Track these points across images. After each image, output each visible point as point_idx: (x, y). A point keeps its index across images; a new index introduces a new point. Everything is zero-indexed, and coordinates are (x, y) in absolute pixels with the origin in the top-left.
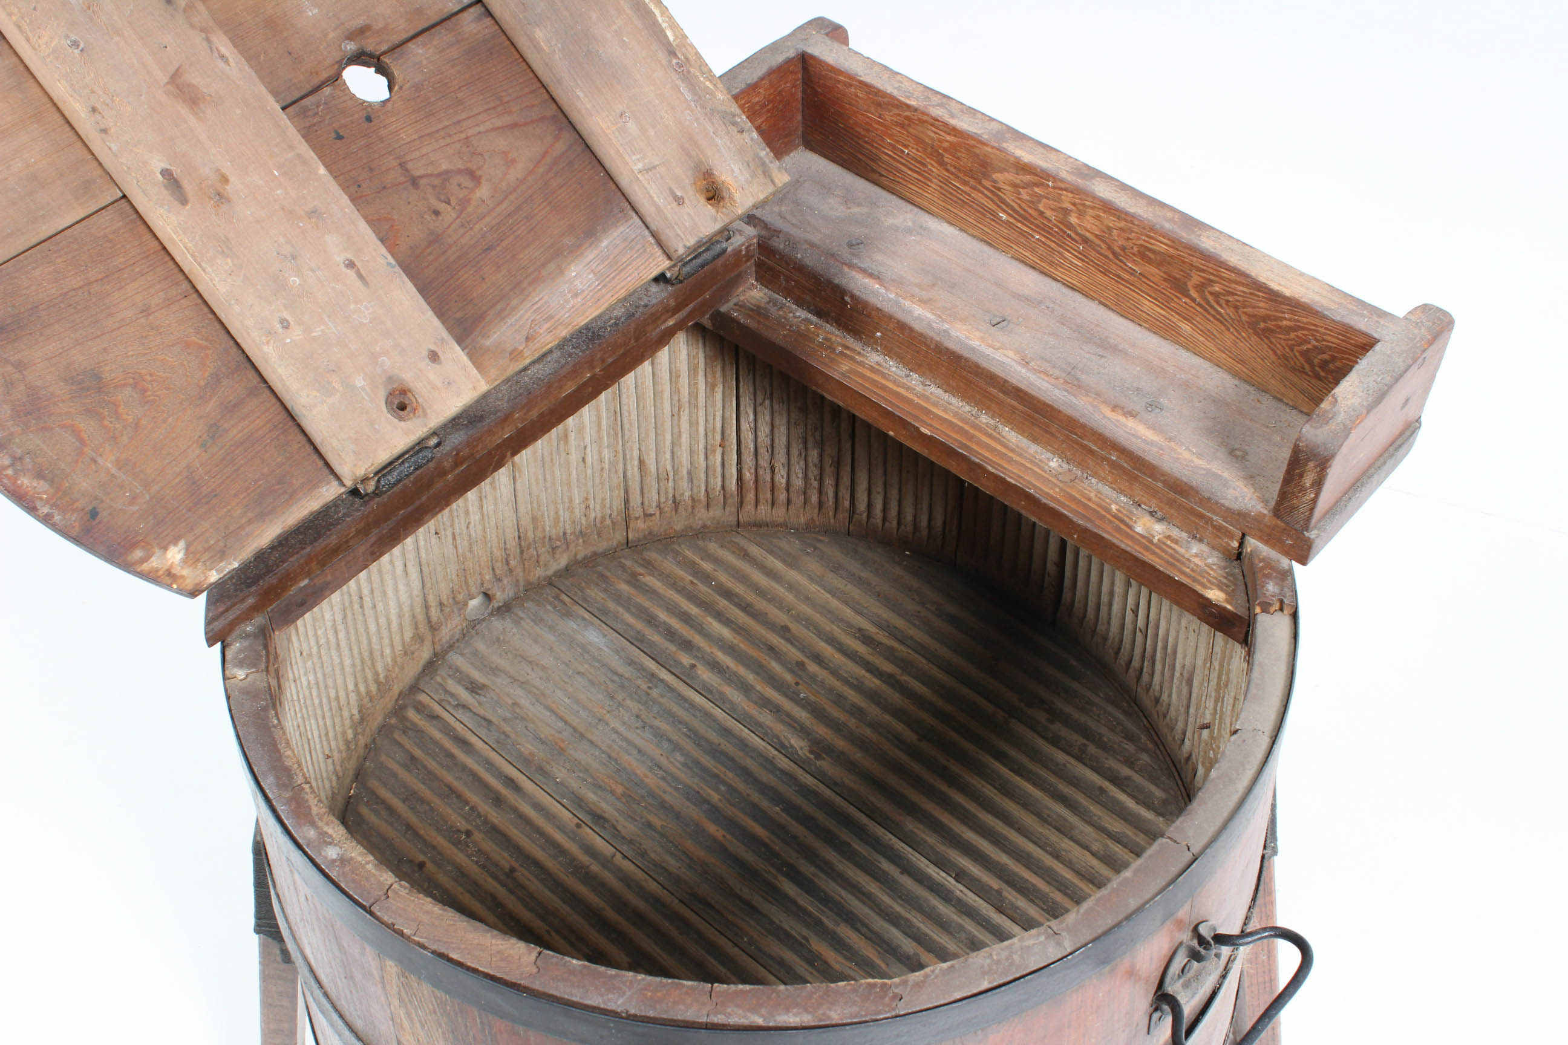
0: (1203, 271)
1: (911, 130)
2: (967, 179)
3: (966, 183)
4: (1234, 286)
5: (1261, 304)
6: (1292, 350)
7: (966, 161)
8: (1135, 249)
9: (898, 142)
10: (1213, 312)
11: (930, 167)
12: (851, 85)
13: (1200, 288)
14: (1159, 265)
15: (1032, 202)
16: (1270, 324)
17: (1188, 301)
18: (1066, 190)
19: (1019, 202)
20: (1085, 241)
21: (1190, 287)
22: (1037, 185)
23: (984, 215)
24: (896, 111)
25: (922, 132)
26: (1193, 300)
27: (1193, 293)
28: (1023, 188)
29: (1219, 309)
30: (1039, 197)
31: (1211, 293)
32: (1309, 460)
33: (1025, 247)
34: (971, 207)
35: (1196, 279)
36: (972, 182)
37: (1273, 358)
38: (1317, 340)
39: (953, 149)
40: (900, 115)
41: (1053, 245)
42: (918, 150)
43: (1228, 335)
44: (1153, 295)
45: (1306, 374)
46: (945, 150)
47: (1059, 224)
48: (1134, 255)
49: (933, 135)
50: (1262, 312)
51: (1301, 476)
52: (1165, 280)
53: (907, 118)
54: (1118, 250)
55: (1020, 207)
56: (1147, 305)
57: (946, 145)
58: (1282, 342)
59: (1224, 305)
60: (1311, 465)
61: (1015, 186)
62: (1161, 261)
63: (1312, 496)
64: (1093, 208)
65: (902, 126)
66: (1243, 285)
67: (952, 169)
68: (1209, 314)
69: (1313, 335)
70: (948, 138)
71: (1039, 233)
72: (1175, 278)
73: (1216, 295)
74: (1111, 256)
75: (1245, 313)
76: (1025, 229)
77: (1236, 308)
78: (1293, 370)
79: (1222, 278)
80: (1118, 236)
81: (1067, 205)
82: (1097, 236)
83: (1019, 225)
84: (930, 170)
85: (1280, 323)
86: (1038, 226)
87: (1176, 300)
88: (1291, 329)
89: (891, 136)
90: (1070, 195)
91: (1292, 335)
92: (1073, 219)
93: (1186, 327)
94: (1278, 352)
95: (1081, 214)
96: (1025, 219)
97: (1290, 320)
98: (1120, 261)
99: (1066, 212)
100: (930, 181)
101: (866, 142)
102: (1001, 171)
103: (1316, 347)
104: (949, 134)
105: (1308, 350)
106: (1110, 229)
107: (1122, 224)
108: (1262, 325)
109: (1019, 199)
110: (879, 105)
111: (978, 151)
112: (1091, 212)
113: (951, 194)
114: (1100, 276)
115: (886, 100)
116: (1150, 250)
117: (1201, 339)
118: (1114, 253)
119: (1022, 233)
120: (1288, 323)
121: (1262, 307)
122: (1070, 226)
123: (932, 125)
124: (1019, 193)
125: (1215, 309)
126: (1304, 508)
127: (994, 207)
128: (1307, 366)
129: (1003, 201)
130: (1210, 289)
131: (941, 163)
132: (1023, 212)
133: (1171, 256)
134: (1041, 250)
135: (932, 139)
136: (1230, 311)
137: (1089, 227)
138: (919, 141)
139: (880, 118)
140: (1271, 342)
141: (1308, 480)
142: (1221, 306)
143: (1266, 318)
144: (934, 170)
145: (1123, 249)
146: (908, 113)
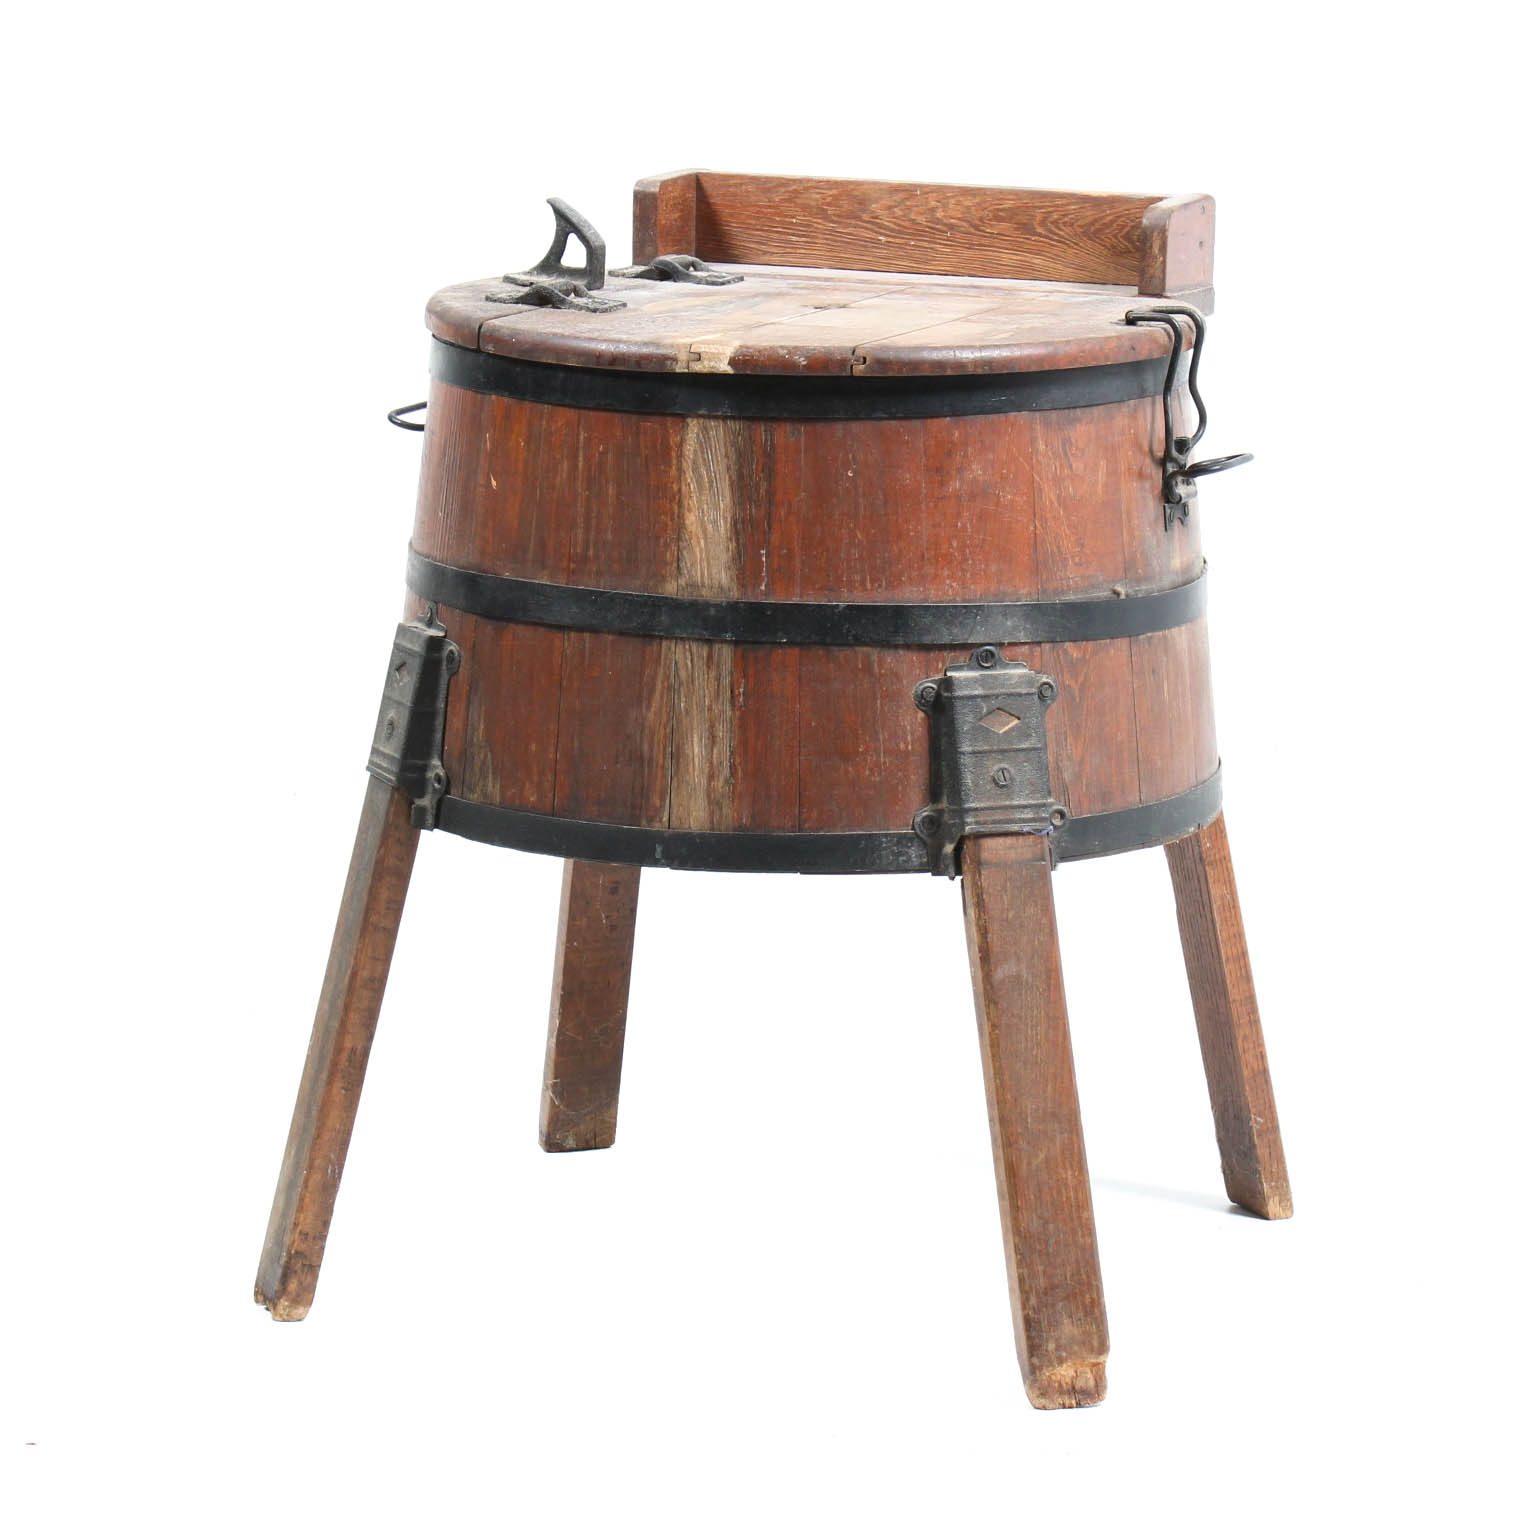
0: (1042, 207)
1: (798, 201)
2: (849, 221)
3: (847, 226)
4: (1068, 207)
5: (1088, 214)
6: (1117, 238)
7: (846, 205)
8: (991, 215)
9: (786, 216)
10: (1056, 238)
11: (815, 225)
12: (741, 184)
13: (1042, 223)
14: (1009, 219)
15: (904, 216)
16: (1097, 226)
17: (1037, 238)
18: (932, 192)
19: (894, 220)
20: (951, 227)
21: (1037, 226)
22: (907, 199)
23: (865, 246)
24: (783, 190)
25: (807, 198)
26: (1040, 235)
27: (1039, 230)
28: (896, 207)
29: (1061, 233)
30: (909, 208)
31: (1052, 223)
32: (1152, 232)
33: (902, 258)
34: (855, 244)
35: (1039, 215)
36: (853, 222)
37: (1105, 252)
38: (1132, 221)
39: (836, 198)
40: (787, 192)
41: (926, 244)
42: (804, 216)
43: (1070, 251)
44: (1010, 247)
45: (1130, 252)
46: (829, 204)
47: (929, 224)
48: (989, 220)
49: (818, 196)
50: (1090, 219)
51: (1151, 247)
52: (1016, 229)
53: (795, 191)
54: (977, 222)
55: (895, 223)
56: (1008, 258)
57: (829, 200)
58: (1109, 236)
59: (1063, 228)
60: (1155, 234)
61: (890, 208)
62: (1011, 215)
63: (1161, 259)
64: (952, 197)
65: (789, 200)
66: (1073, 204)
67: (835, 219)
68: (1054, 240)
69: (1128, 219)
70: (831, 193)
71: (913, 240)
72: (1025, 224)
73: (1055, 222)
74: (973, 230)
75: (1079, 226)
76: (903, 241)
77: (1072, 225)
78: (1120, 254)
79: (1057, 206)
80: (976, 210)
81: (933, 203)
82: (959, 219)
83: (897, 241)
84: (816, 228)
85: (1104, 221)
86: (912, 234)
87: (1028, 241)
88: (1112, 222)
89: (779, 215)
90: (935, 195)
91: (1115, 225)
92: (939, 214)
93: (1037, 261)
94: (1108, 245)
95: (945, 207)
96: (899, 232)
97: (1111, 214)
98: (980, 231)
99: (933, 210)
100: (817, 238)
101: (757, 230)
102: (876, 201)
103: (1133, 227)
104: (831, 189)
105: (1128, 232)
106: (968, 208)
107: (977, 200)
108: (1093, 229)
109: (894, 218)
110: (769, 190)
111: (856, 193)
112: (952, 201)
113: (835, 241)
114: (965, 252)
115: (774, 184)
116: (1001, 210)
117: (1051, 265)
118: (976, 228)
119: (900, 247)
120: (1110, 218)
121: (1090, 214)
122: (938, 221)
123: (816, 188)
124: (894, 213)
125: (1056, 234)
126: (1158, 273)
127: (873, 235)
128: (1129, 246)
129: (881, 226)
130: (1051, 219)
131: (827, 218)
132: (897, 228)
133: (1019, 207)
134: (917, 254)
135: (817, 200)
136: (1068, 230)
137: (953, 214)
138: (805, 208)
139: (769, 202)
140: (1102, 240)
141: (1156, 250)
142: (1060, 229)
143: (1093, 223)
144: (820, 226)
145: (981, 219)
146: (794, 187)
